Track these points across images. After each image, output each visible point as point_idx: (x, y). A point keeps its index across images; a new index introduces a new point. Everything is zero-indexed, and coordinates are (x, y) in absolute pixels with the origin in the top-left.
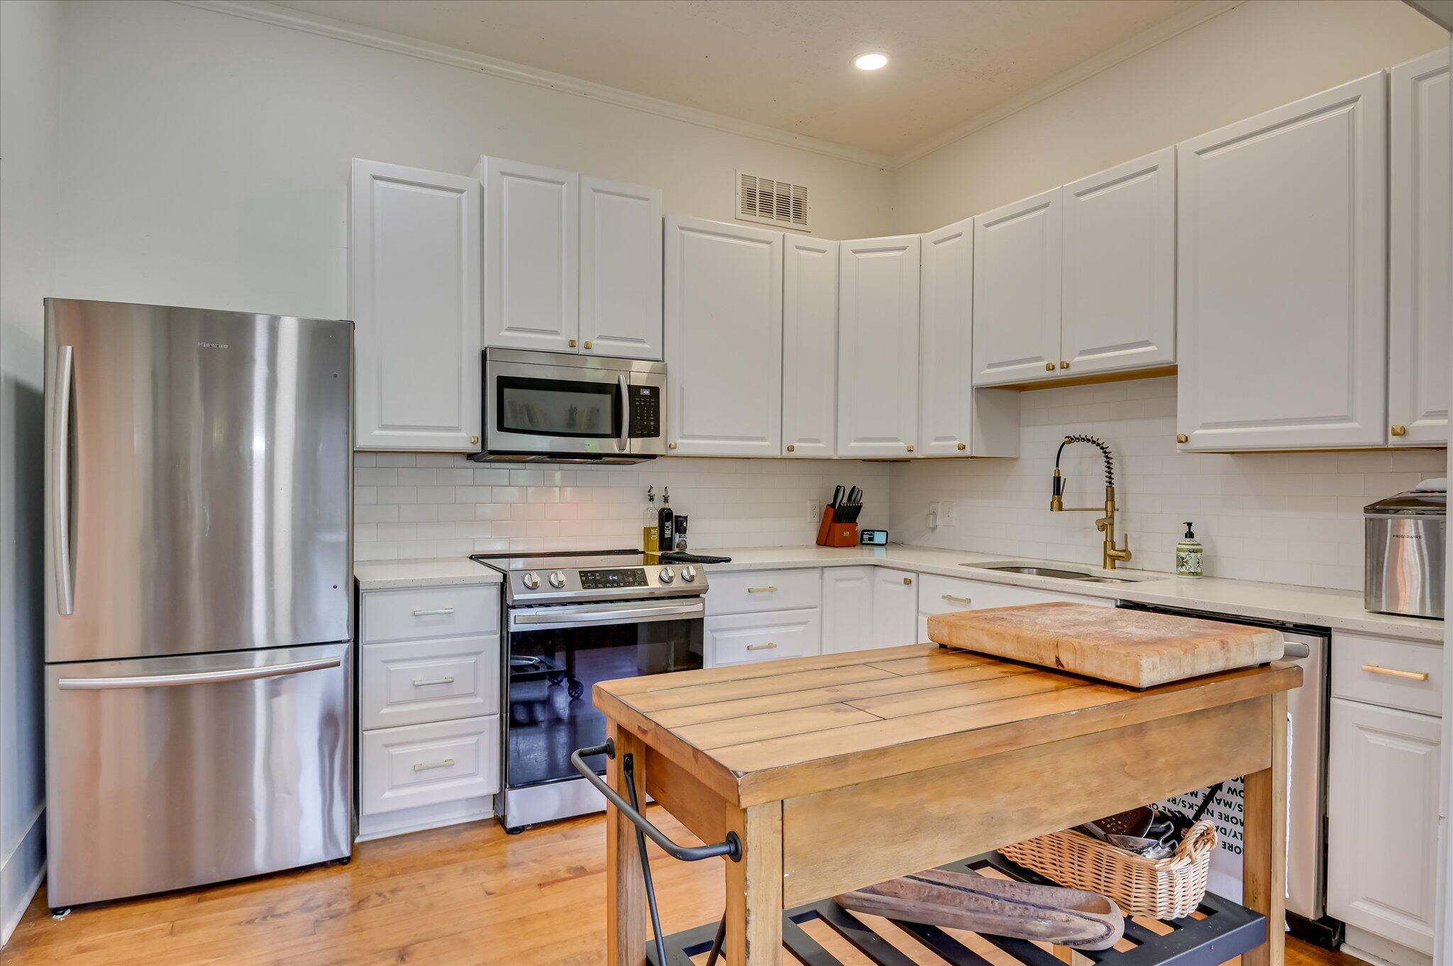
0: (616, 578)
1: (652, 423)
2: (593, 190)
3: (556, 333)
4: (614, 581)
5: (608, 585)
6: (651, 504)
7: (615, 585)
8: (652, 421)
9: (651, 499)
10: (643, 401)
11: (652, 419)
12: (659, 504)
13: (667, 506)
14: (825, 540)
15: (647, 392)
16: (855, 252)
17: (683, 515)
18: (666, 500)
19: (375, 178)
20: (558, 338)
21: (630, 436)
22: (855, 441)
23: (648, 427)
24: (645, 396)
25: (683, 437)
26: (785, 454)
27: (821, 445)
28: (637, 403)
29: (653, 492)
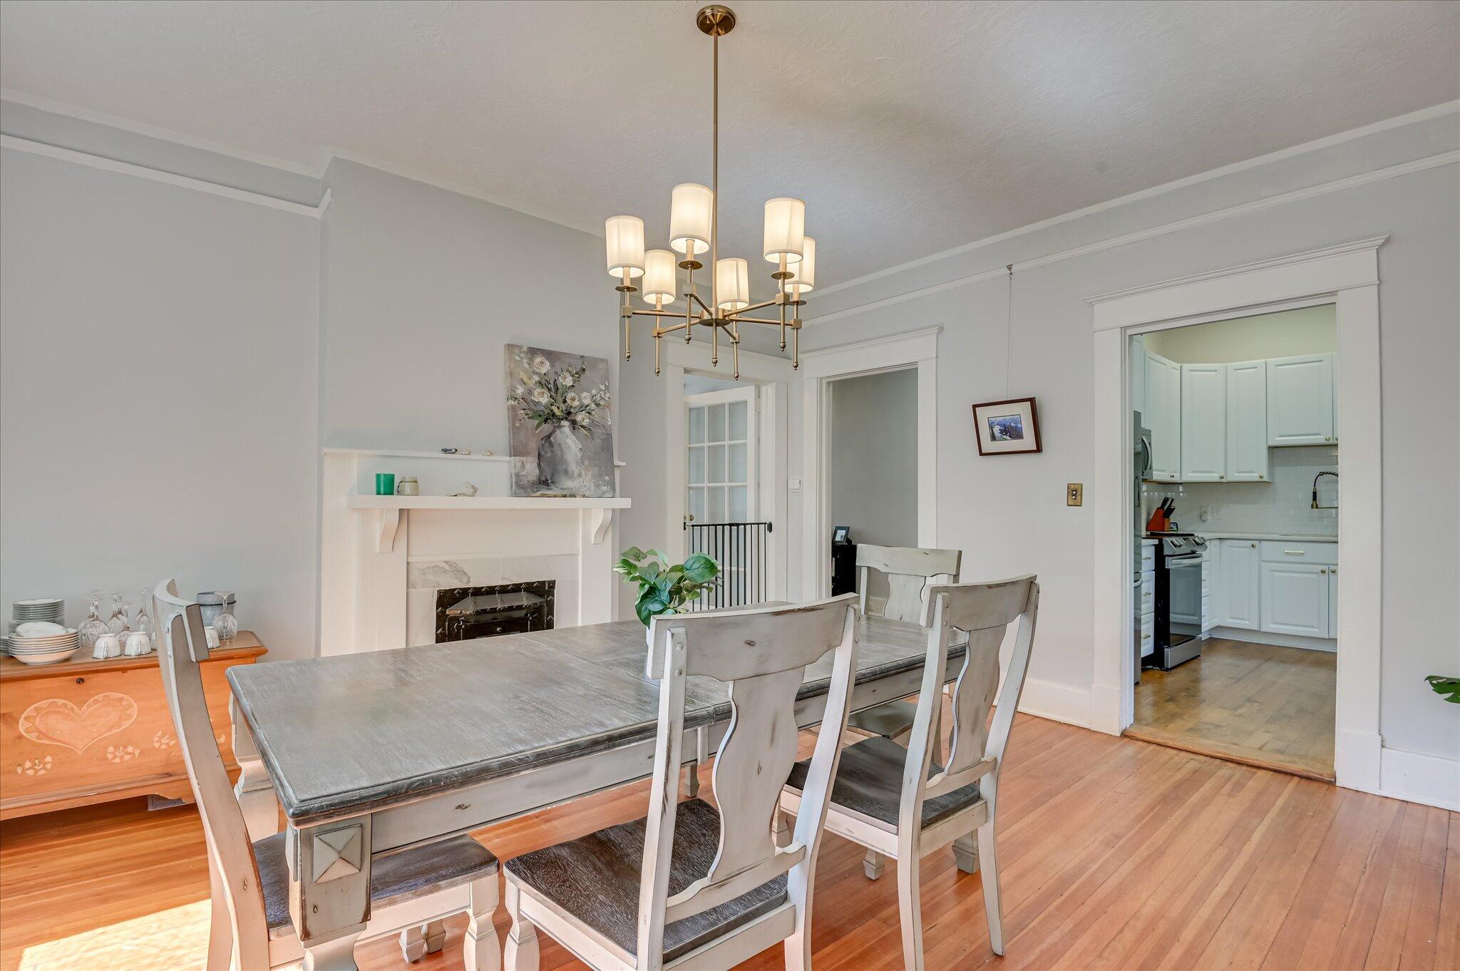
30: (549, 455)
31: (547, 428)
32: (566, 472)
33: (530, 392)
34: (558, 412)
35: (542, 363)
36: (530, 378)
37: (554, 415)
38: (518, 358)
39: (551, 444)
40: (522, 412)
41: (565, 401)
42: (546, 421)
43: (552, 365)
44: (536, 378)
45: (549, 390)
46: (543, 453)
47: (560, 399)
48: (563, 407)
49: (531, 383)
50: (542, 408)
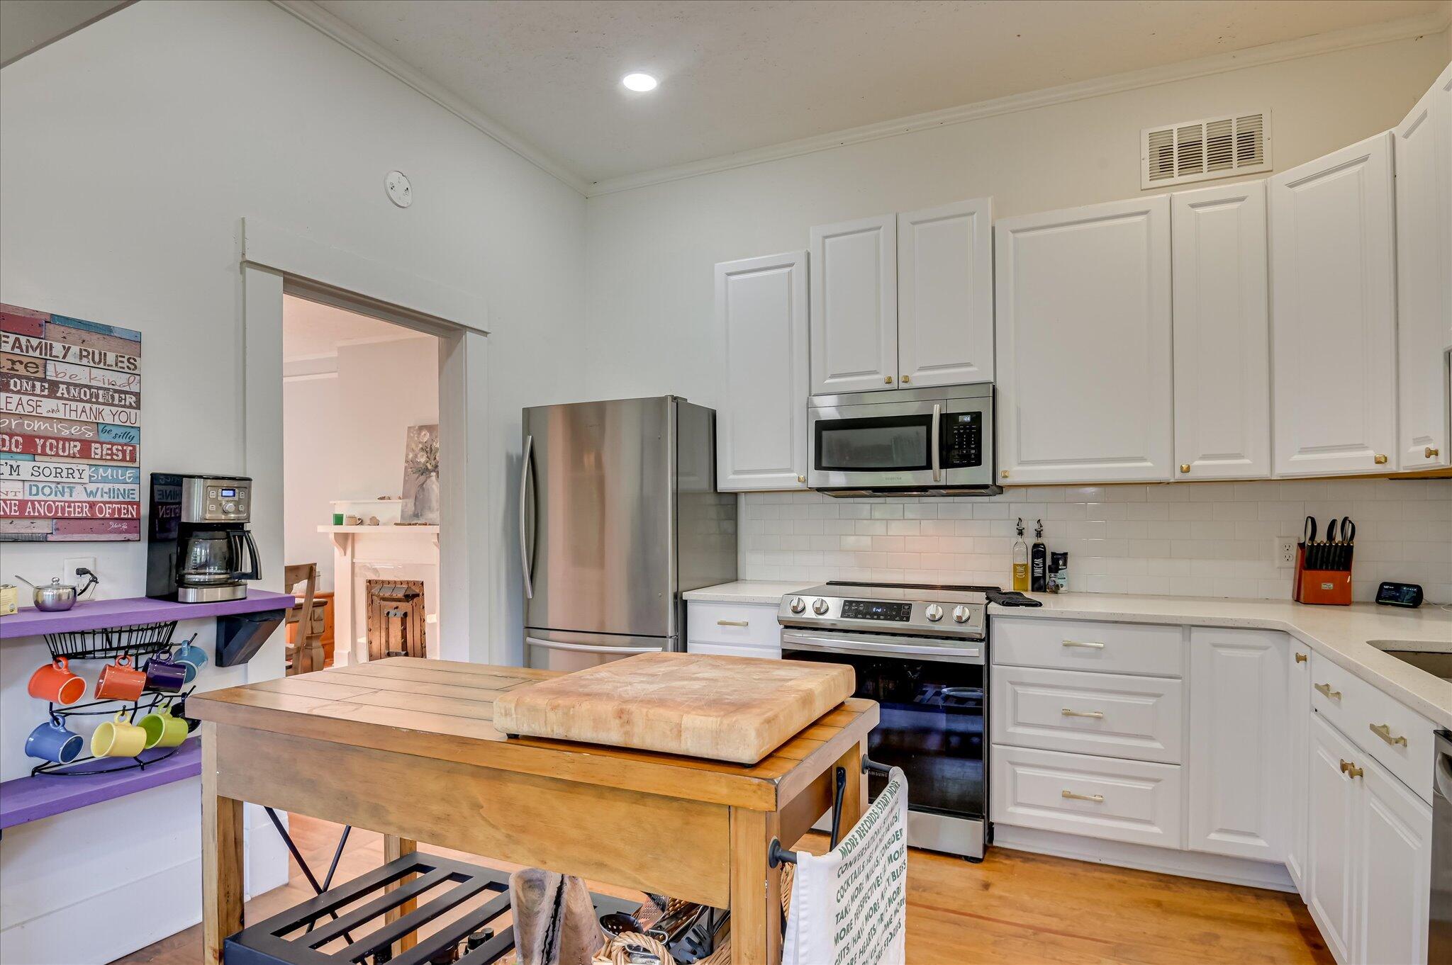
0: (879, 610)
1: (973, 451)
2: (911, 223)
3: (875, 372)
4: (876, 613)
5: (868, 616)
6: (1020, 539)
7: (875, 617)
8: (973, 449)
9: (1021, 533)
10: (962, 429)
11: (973, 446)
12: (1030, 540)
13: (1040, 541)
14: (1305, 596)
15: (967, 419)
16: (1292, 186)
17: (1062, 552)
18: (1039, 534)
19: (729, 274)
20: (876, 377)
21: (941, 467)
22: (1300, 452)
23: (968, 456)
24: (965, 424)
25: (1021, 463)
26: (1179, 476)
27: (1247, 461)
28: (956, 432)
29: (1024, 525)
30: (421, 497)
31: (422, 478)
32: (430, 508)
33: (416, 456)
34: (430, 467)
35: (425, 435)
36: (417, 446)
37: (427, 469)
38: (412, 435)
39: (423, 489)
40: (410, 470)
41: (435, 459)
42: (422, 474)
43: (431, 435)
44: (421, 446)
45: (427, 452)
46: (418, 496)
47: (432, 458)
48: (433, 463)
49: (417, 450)
50: (421, 466)
